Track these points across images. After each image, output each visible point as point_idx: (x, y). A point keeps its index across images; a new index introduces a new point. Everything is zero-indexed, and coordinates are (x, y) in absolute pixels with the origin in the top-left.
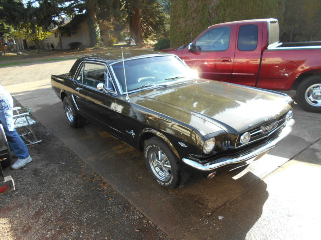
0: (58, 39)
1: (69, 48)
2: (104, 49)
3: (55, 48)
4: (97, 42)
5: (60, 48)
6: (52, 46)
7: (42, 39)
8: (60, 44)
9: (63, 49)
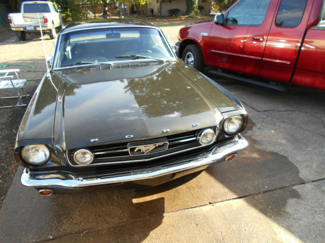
0: (159, 4)
1: (167, 14)
2: (199, 17)
3: (154, 14)
4: (193, 9)
5: (159, 14)
6: (152, 11)
7: (143, 4)
8: (160, 10)
9: (163, 15)
